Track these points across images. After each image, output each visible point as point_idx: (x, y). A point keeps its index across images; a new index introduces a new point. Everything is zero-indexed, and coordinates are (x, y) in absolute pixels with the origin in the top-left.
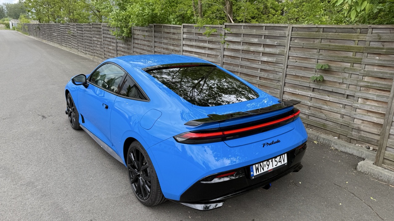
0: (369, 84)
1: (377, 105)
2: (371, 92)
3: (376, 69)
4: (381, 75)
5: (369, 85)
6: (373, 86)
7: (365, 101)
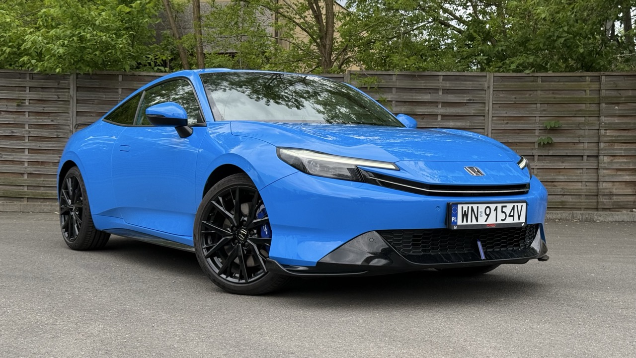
0: (614, 138)
1: (626, 161)
2: (616, 146)
3: (616, 120)
4: (624, 127)
5: (613, 140)
6: (618, 140)
7: (612, 158)
